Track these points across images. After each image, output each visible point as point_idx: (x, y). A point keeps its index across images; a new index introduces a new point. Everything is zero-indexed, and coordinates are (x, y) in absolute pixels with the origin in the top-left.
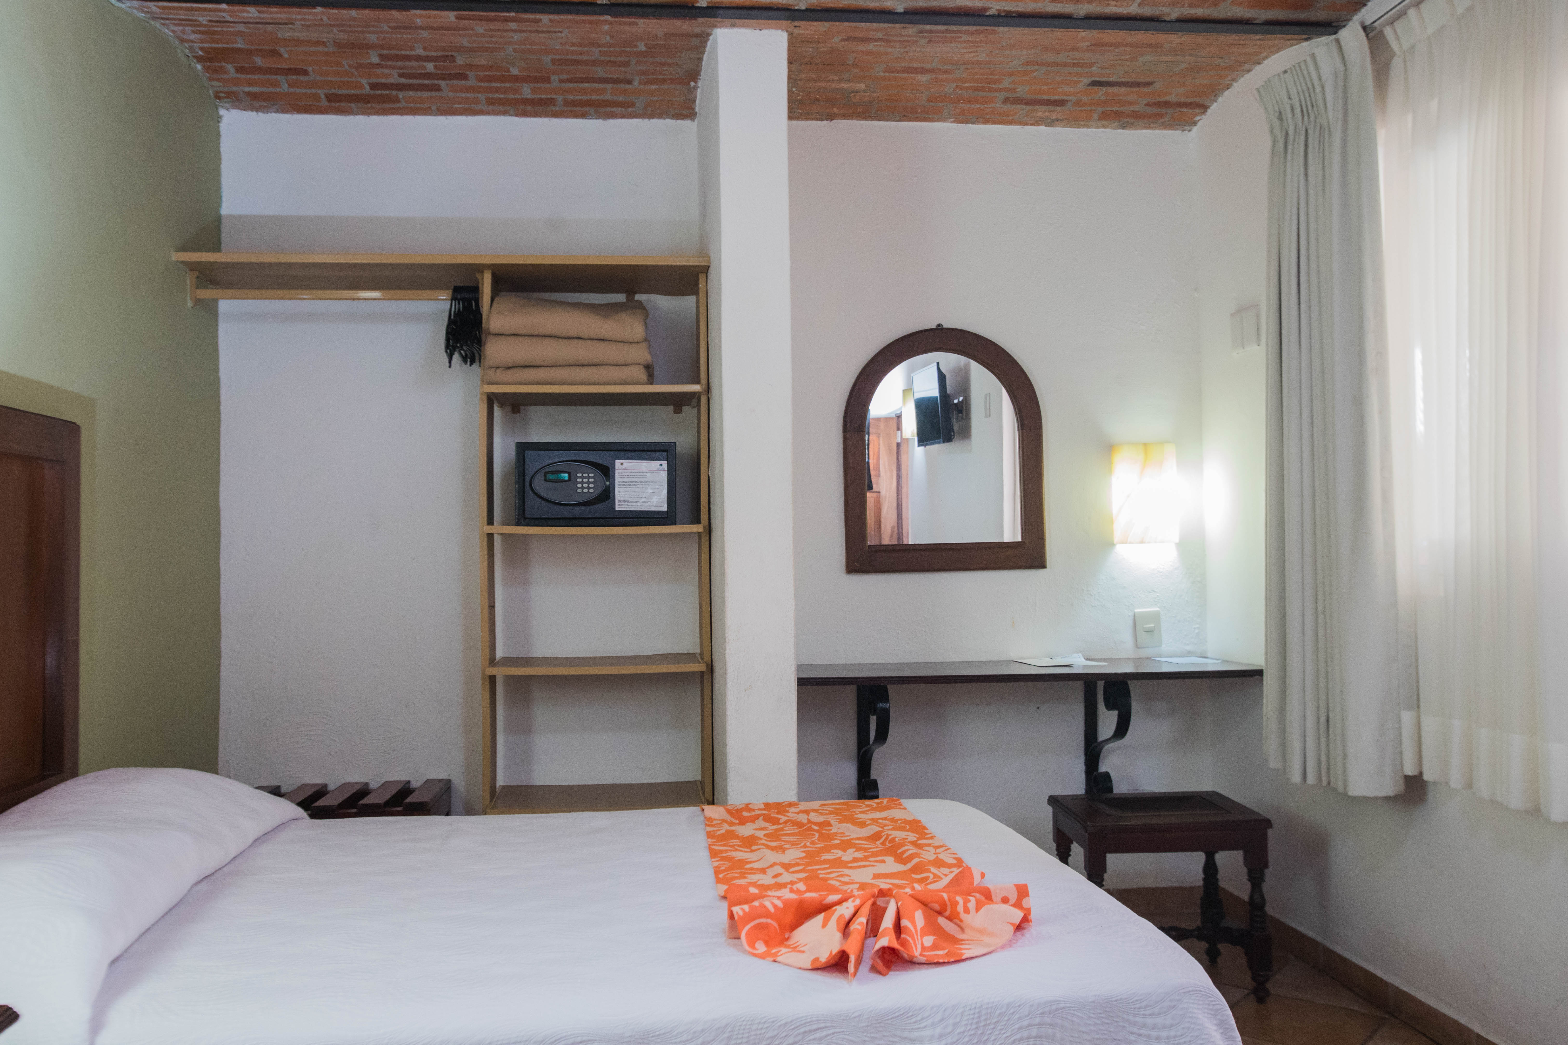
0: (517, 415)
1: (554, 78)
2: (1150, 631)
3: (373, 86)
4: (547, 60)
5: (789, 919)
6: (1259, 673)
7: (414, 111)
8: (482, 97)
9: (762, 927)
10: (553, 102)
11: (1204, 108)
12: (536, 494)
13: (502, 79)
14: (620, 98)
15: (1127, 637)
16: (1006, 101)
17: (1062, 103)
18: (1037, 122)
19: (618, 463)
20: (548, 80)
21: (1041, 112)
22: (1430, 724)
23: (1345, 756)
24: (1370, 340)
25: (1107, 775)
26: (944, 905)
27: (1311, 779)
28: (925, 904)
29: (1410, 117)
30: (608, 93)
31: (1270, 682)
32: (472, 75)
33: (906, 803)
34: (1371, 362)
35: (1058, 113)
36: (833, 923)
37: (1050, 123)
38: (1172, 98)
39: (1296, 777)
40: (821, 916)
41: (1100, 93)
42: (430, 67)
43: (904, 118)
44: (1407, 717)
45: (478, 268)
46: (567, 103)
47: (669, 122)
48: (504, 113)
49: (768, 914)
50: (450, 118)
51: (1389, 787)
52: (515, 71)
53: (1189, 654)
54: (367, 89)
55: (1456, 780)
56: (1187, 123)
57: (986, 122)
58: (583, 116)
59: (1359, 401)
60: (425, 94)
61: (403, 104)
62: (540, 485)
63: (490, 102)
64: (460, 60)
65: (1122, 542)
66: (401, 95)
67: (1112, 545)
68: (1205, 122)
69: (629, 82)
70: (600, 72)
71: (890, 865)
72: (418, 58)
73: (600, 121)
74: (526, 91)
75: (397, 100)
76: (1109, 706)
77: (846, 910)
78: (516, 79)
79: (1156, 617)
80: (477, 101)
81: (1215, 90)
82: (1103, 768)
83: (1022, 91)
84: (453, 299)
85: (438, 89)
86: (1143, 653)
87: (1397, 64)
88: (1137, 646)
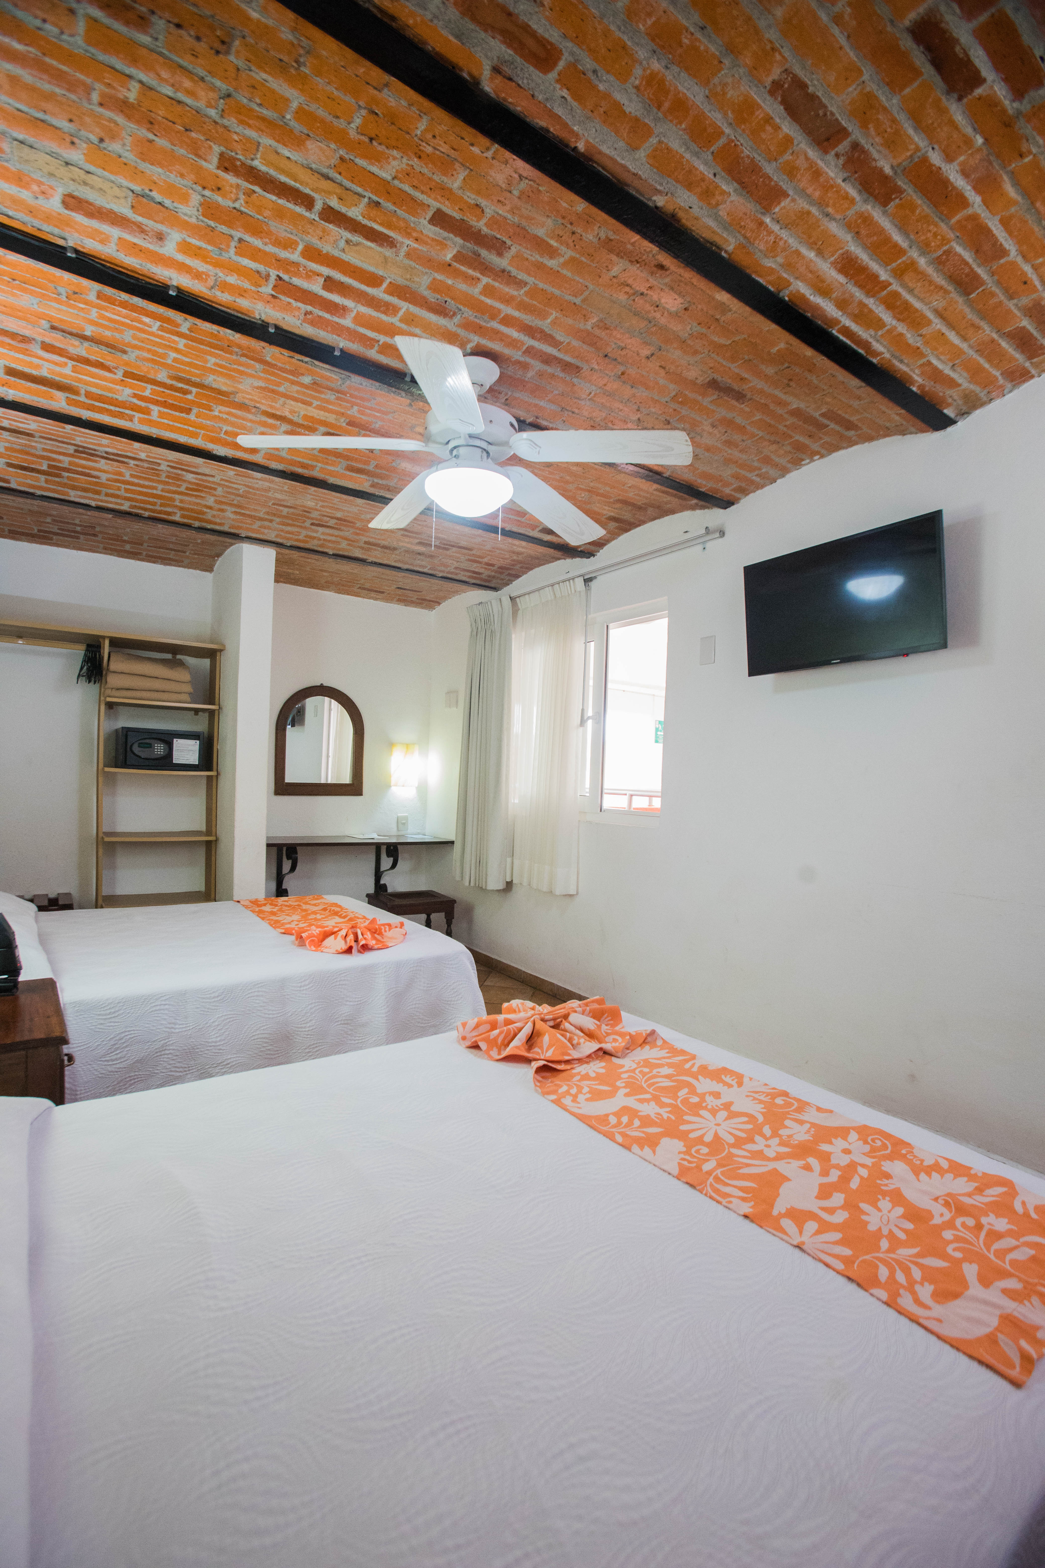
0: (112, 711)
1: (145, 544)
2: (404, 824)
3: (39, 531)
4: (146, 537)
5: (321, 937)
6: (452, 843)
7: (58, 545)
8: (102, 546)
9: (313, 941)
10: (140, 554)
11: (439, 604)
12: (134, 754)
13: (117, 540)
14: (177, 558)
15: (394, 826)
16: (360, 588)
17: (383, 593)
18: (370, 598)
19: (175, 740)
20: (142, 545)
21: (373, 594)
22: (517, 862)
23: (486, 875)
24: (505, 717)
25: (385, 885)
26: (376, 930)
27: (472, 884)
28: (370, 930)
29: (523, 634)
30: (172, 555)
31: (457, 847)
32: (100, 536)
33: (325, 896)
34: (505, 725)
35: (380, 596)
36: (339, 937)
37: (376, 599)
38: (428, 598)
39: (467, 884)
40: (333, 936)
41: (400, 592)
42: (78, 529)
43: (312, 587)
44: (509, 860)
45: (104, 637)
46: (147, 556)
47: (198, 572)
48: (111, 554)
49: (314, 936)
50: (79, 552)
51: (501, 886)
52: (125, 538)
53: (419, 834)
54: (36, 531)
55: (525, 883)
56: (431, 608)
57: (348, 594)
58: (154, 562)
59: (500, 740)
60: (69, 539)
61: (54, 541)
62: (136, 749)
63: (105, 548)
64: (98, 529)
65: (396, 785)
66: (54, 537)
67: (390, 786)
68: (438, 609)
69: (185, 552)
70: (171, 546)
71: (338, 919)
72: (76, 524)
73: (162, 566)
74: (128, 547)
75: (51, 539)
76: (388, 855)
77: (343, 933)
78: (125, 541)
79: (406, 818)
80: (98, 547)
81: (445, 598)
82: (382, 882)
83: (367, 586)
84: (87, 650)
85: (78, 538)
86: (401, 833)
87: (520, 612)
88: (398, 830)
